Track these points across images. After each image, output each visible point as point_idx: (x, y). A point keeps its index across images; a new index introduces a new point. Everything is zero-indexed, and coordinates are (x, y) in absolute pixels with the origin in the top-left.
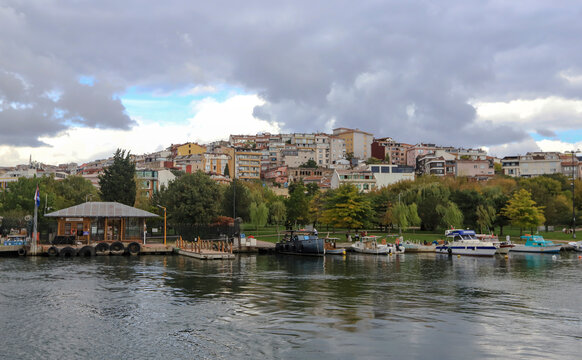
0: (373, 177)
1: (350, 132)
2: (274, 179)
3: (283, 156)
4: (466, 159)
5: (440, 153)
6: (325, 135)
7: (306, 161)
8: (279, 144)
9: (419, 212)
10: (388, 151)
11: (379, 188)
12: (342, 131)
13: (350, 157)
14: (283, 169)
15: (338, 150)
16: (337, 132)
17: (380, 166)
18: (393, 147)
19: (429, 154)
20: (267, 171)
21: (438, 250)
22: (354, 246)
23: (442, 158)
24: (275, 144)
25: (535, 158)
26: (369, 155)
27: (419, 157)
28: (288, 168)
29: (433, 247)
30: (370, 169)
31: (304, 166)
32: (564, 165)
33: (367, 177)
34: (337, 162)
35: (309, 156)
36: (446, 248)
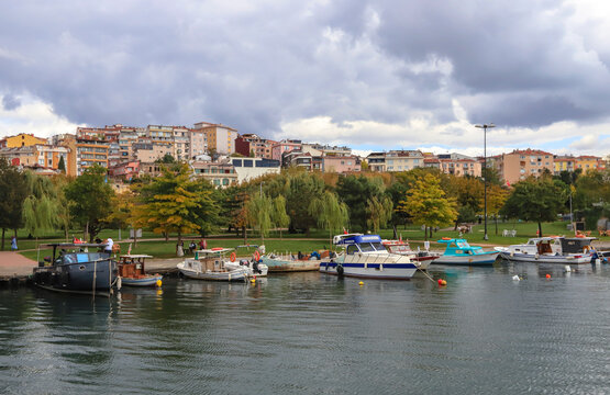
0: (234, 171)
1: (213, 127)
2: (125, 175)
3: (136, 150)
4: (332, 156)
5: (305, 150)
6: (184, 128)
7: (162, 155)
8: (131, 137)
9: (288, 208)
10: (253, 147)
11: (240, 183)
12: (204, 126)
13: (213, 153)
14: (135, 165)
15: (199, 144)
16: (199, 127)
17: (243, 159)
18: (259, 143)
19: (295, 150)
20: (116, 167)
21: (323, 268)
22: (182, 266)
23: (308, 154)
24: (126, 137)
25: (399, 155)
26: (233, 150)
27: (285, 153)
28: (141, 163)
29: (313, 263)
30: (231, 162)
31: (159, 162)
32: (426, 162)
33: (227, 171)
34: (198, 158)
35: (165, 150)
36: (334, 265)
